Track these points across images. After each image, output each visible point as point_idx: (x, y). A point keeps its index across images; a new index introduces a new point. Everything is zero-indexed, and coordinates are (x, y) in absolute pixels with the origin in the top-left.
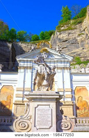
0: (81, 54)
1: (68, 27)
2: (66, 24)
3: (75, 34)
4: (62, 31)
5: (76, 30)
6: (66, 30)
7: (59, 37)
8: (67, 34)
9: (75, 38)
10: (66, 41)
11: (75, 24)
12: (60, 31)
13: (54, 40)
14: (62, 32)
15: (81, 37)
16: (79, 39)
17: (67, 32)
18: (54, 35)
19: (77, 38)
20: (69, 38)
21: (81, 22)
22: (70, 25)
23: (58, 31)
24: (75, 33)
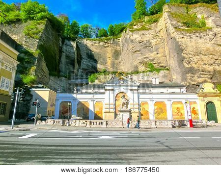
0: (154, 59)
1: (141, 26)
2: (140, 22)
3: (149, 36)
4: (135, 30)
5: (150, 31)
6: (139, 30)
7: (131, 38)
9: (149, 40)
10: (139, 43)
11: (150, 22)
12: (132, 31)
13: (126, 38)
14: (134, 32)
15: (155, 40)
16: (153, 41)
17: (140, 32)
18: (126, 32)
19: (151, 41)
20: (143, 40)
21: (156, 21)
22: (144, 23)
23: (130, 31)
24: (149, 34)
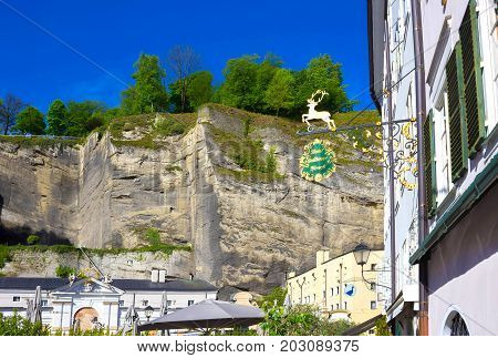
0: (163, 221)
1: (143, 136)
2: (141, 125)
4: (125, 144)
5: (162, 153)
6: (135, 144)
7: (114, 160)
8: (136, 160)
9: (157, 175)
10: (133, 178)
11: (168, 130)
12: (118, 144)
13: (99, 155)
14: (123, 149)
15: (172, 177)
16: (166, 180)
17: (137, 151)
18: (100, 137)
19: (162, 177)
20: (142, 172)
21: (179, 132)
22: (151, 129)
23: (113, 142)
